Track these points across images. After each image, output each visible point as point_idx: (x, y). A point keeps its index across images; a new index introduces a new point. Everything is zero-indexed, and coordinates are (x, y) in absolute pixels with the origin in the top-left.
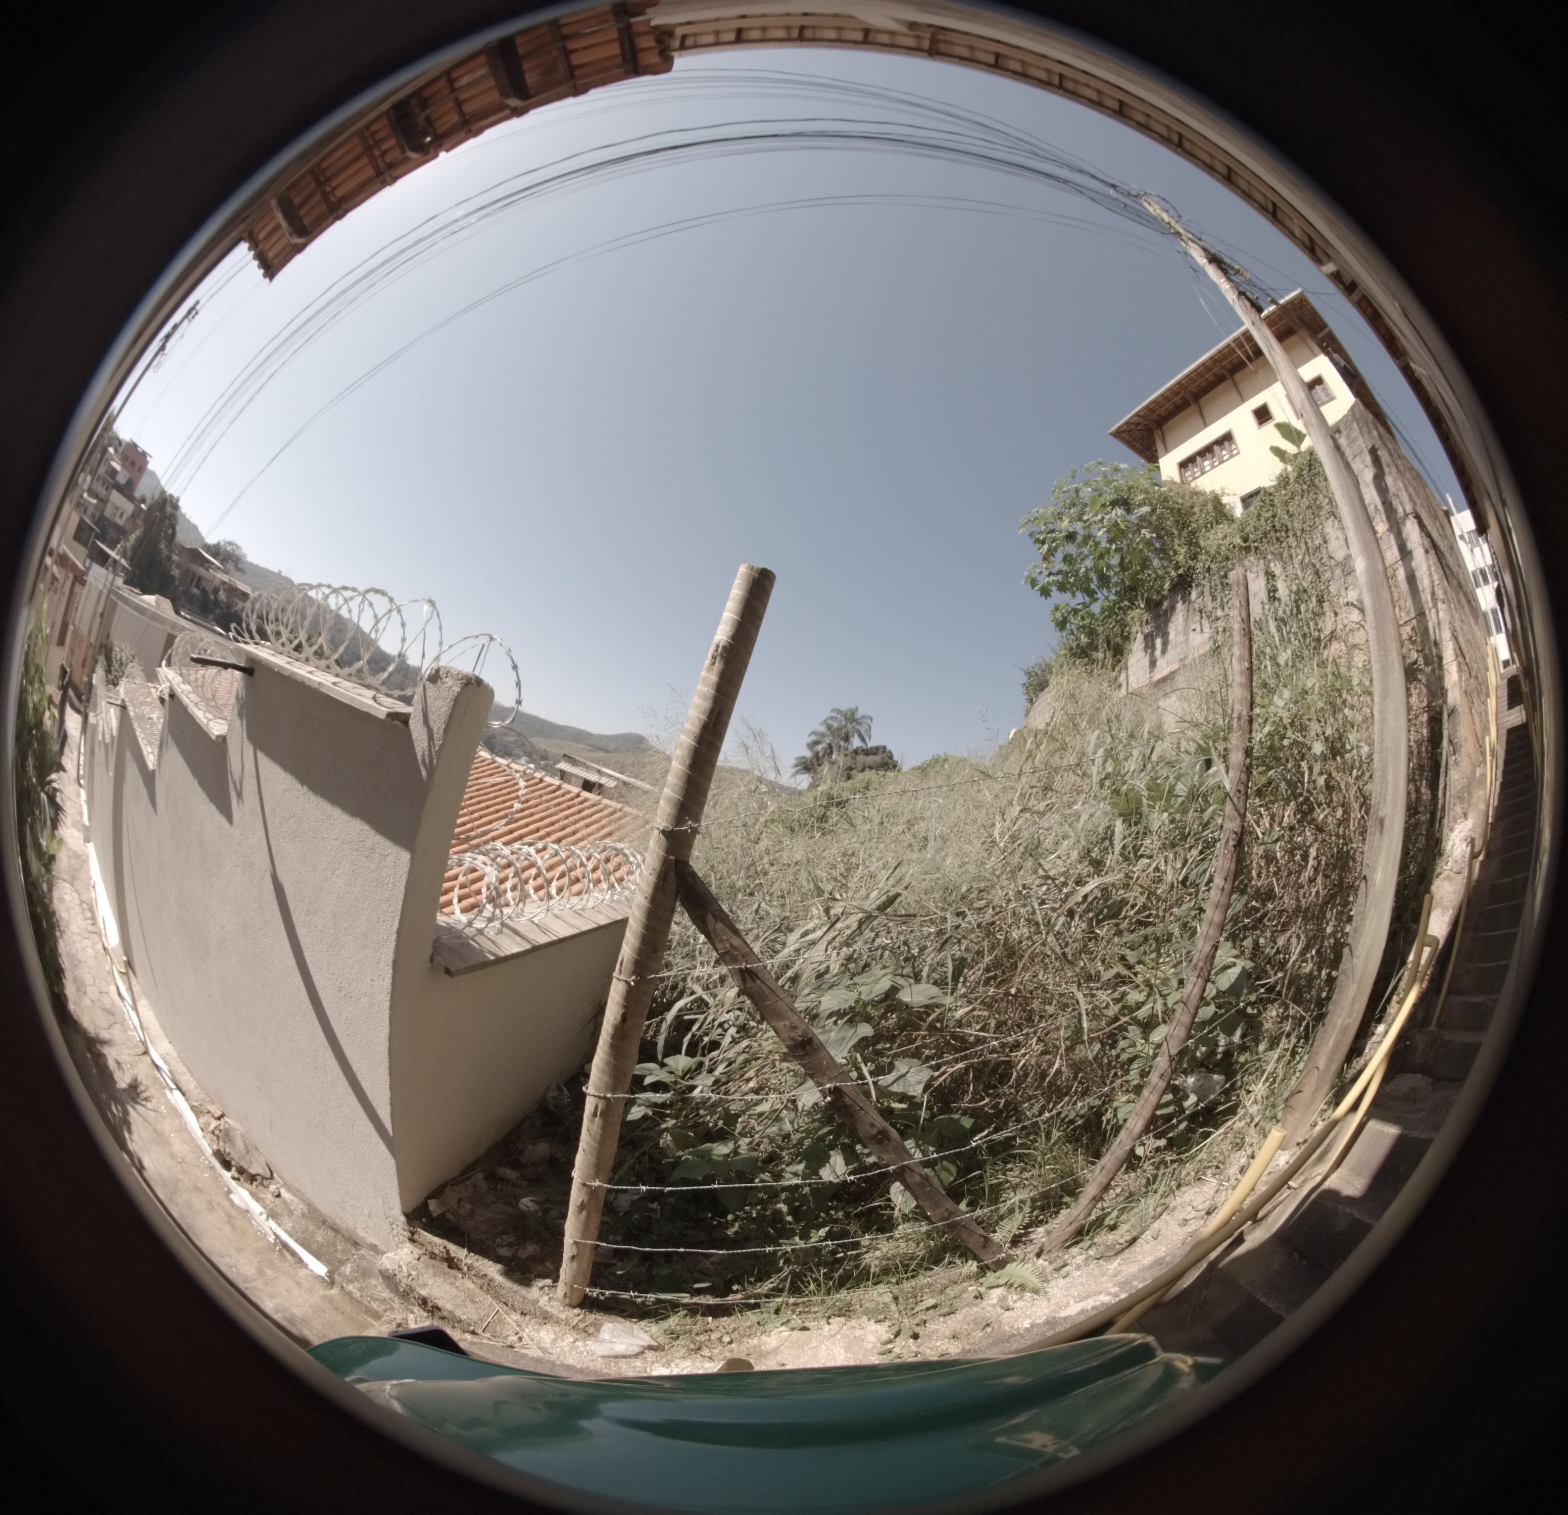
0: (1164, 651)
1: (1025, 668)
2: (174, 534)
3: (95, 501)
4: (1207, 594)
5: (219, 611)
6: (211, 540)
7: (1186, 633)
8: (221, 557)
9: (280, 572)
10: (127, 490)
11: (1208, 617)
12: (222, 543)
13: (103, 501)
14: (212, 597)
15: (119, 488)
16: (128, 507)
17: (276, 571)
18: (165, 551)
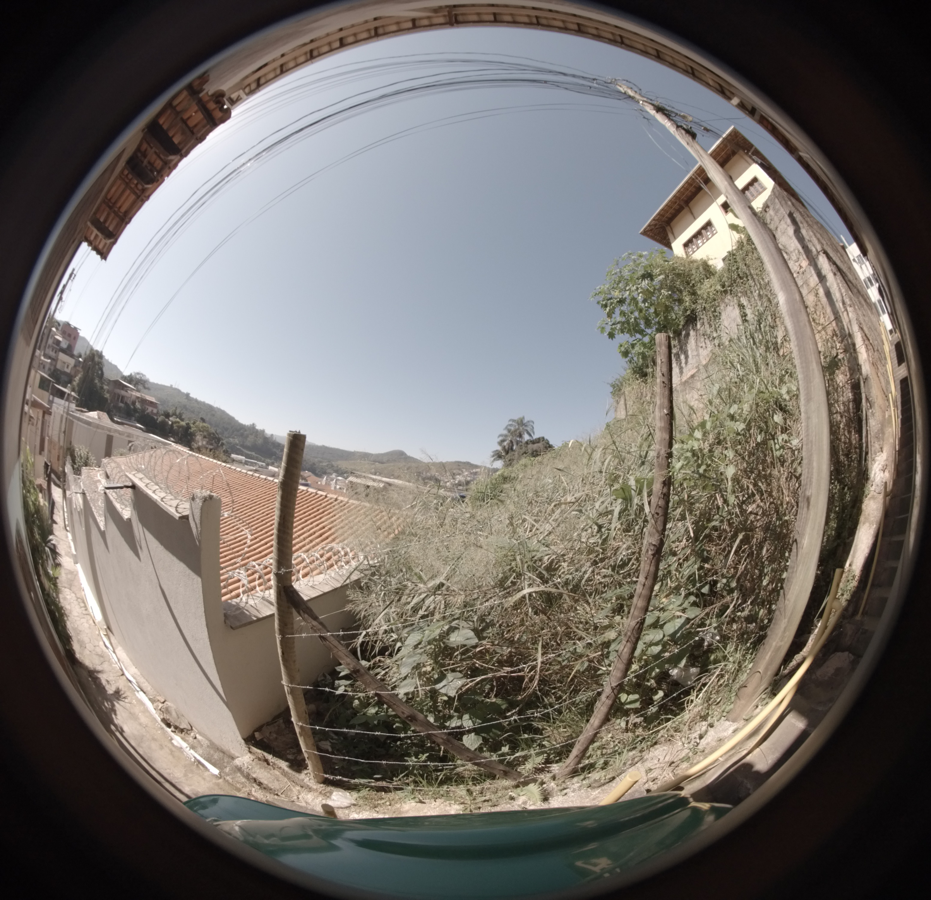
0: (686, 363)
1: (610, 382)
2: (102, 374)
3: (49, 361)
4: (706, 324)
5: (137, 414)
6: (126, 373)
7: (697, 350)
8: (134, 383)
9: (171, 386)
10: (68, 351)
11: (709, 338)
12: (133, 374)
13: (54, 360)
14: (132, 407)
15: (64, 351)
16: (71, 362)
17: (169, 385)
18: (99, 384)
